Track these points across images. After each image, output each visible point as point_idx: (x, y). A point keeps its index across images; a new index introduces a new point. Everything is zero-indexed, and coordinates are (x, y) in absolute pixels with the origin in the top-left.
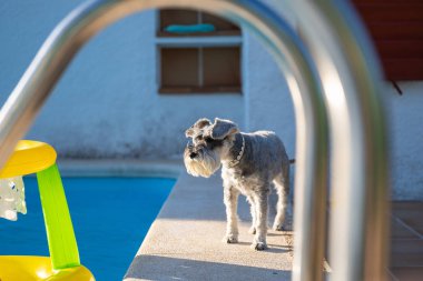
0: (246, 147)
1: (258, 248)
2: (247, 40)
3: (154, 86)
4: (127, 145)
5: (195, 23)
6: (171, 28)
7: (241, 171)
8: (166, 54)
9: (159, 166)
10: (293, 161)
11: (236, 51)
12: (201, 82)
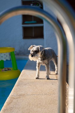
0: (44, 52)
1: (47, 79)
2: (45, 25)
3: (22, 37)
4: (16, 52)
5: (32, 21)
6: (26, 22)
7: (42, 59)
8: (25, 29)
9: (24, 57)
10: (57, 57)
11: (42, 28)
12: (33, 36)
